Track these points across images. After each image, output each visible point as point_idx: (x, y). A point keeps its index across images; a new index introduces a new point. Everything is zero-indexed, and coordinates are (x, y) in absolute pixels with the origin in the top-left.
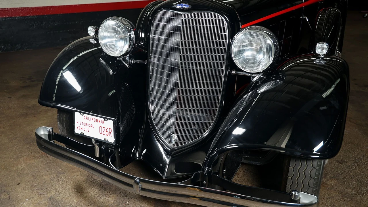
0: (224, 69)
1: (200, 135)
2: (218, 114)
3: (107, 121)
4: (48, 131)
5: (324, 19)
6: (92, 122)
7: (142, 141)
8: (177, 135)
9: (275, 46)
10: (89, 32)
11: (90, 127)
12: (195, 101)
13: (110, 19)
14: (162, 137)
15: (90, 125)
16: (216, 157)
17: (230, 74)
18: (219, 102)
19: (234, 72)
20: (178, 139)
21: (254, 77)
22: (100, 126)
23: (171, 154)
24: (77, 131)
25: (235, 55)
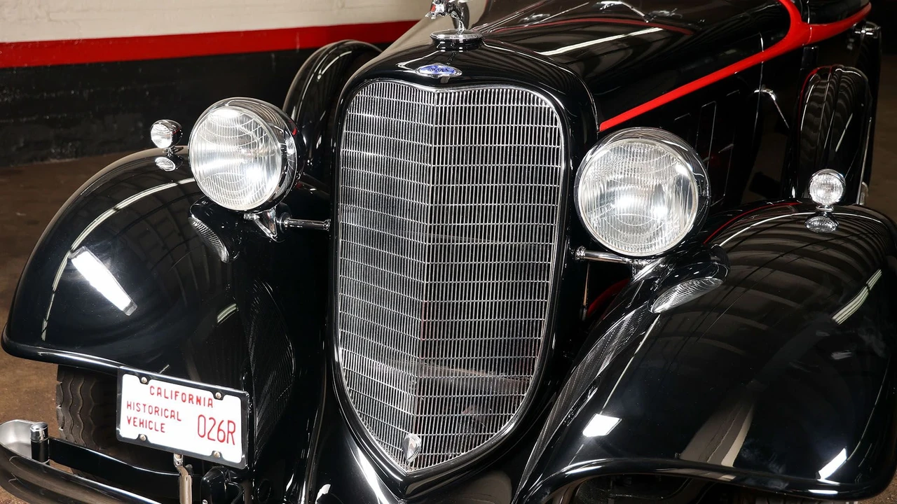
0: (555, 244)
1: (488, 436)
2: (540, 373)
3: (221, 399)
4: (32, 432)
5: (823, 97)
6: (176, 405)
7: (316, 458)
8: (421, 435)
9: (697, 182)
10: (154, 138)
11: (167, 417)
12: (474, 337)
13: (227, 105)
14: (377, 443)
15: (168, 413)
16: (544, 498)
17: (571, 258)
18: (542, 339)
19: (581, 253)
20: (424, 448)
21: (641, 267)
22: (201, 416)
23: (404, 492)
24: (127, 431)
25: (589, 209)
